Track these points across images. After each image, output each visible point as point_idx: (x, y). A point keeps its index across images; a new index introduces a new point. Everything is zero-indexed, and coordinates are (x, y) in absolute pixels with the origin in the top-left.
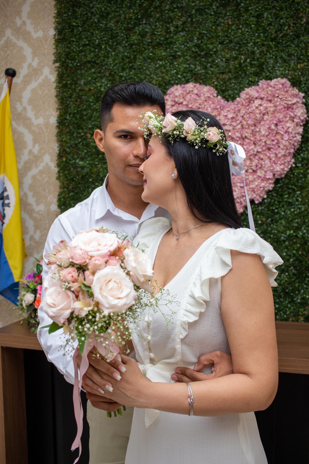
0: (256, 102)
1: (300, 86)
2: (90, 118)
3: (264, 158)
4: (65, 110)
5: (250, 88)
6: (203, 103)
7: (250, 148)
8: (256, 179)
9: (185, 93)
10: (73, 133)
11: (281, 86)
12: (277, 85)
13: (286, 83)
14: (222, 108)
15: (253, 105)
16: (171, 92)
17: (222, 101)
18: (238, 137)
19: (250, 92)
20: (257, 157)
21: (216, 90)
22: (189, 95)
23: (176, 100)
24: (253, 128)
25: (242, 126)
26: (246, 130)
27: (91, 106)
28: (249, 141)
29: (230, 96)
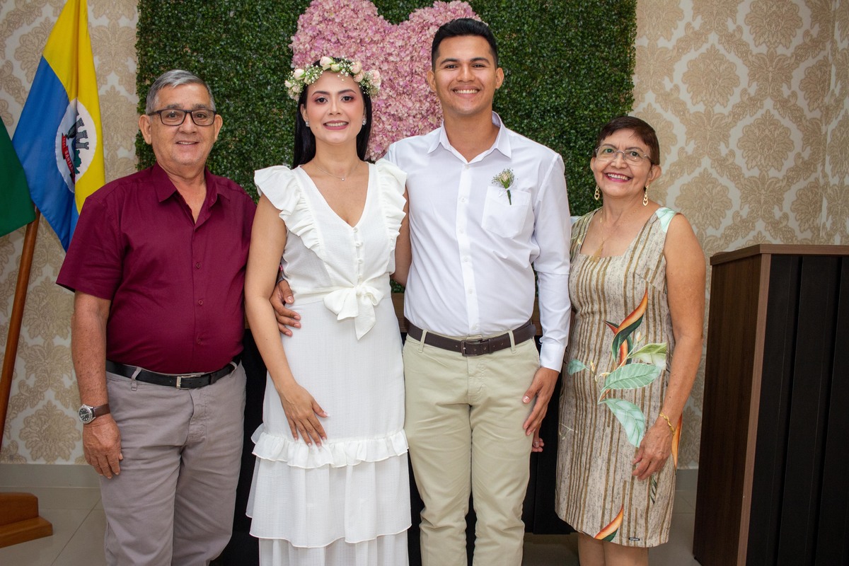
0: (431, 28)
1: (482, 13)
2: (192, 26)
3: (437, 101)
4: (153, 10)
5: (422, 10)
6: (361, 22)
7: (421, 87)
8: (428, 127)
9: (337, 7)
10: (165, 46)
11: (463, 12)
12: (458, 10)
13: (468, 8)
14: (387, 32)
15: (427, 32)
16: (317, 3)
17: (386, 22)
18: (406, 71)
19: (424, 15)
20: (429, 100)
21: (376, 6)
22: (343, 10)
23: (326, 15)
24: (426, 62)
25: (412, 57)
26: (417, 64)
27: (194, 9)
28: (419, 78)
29: (394, 16)
